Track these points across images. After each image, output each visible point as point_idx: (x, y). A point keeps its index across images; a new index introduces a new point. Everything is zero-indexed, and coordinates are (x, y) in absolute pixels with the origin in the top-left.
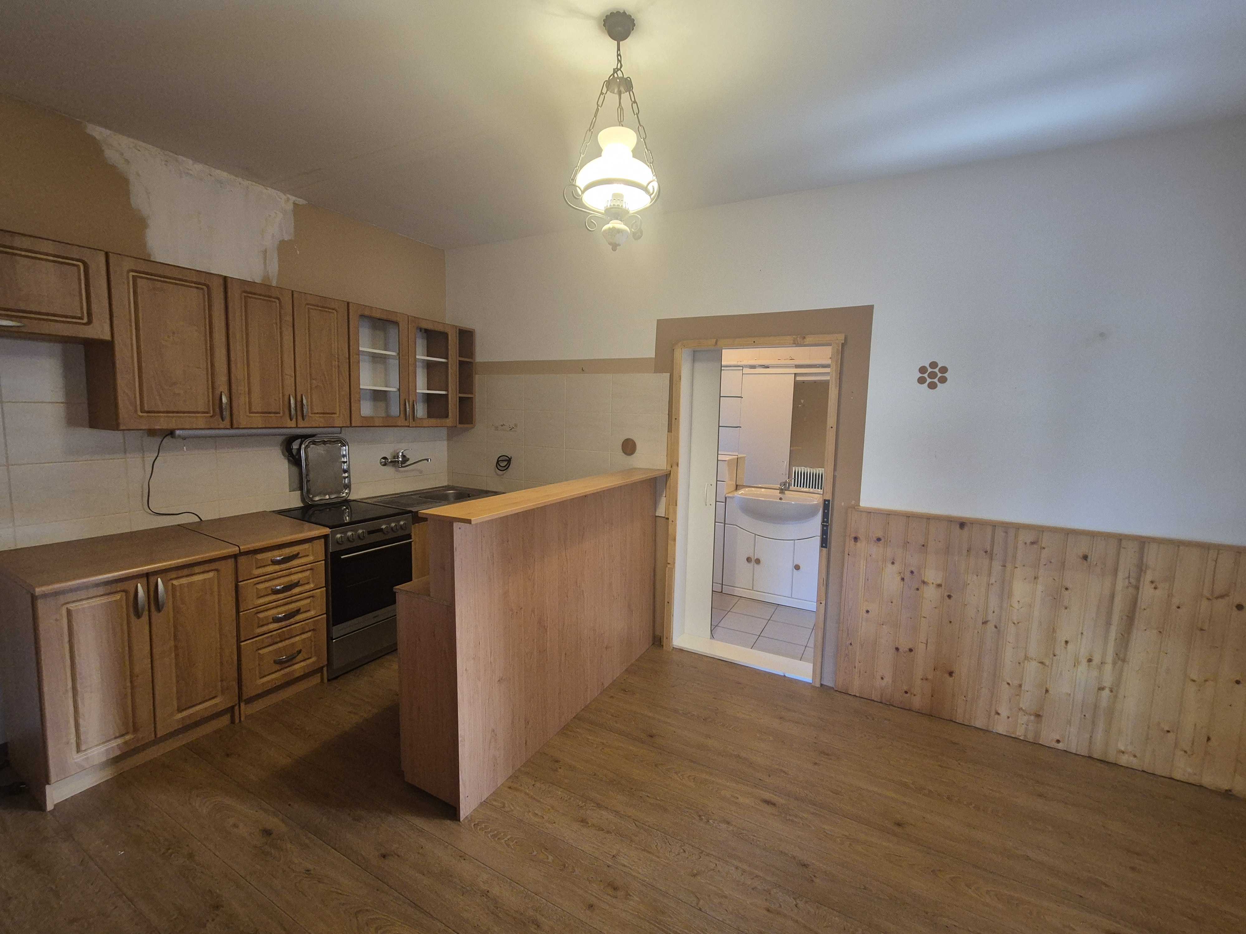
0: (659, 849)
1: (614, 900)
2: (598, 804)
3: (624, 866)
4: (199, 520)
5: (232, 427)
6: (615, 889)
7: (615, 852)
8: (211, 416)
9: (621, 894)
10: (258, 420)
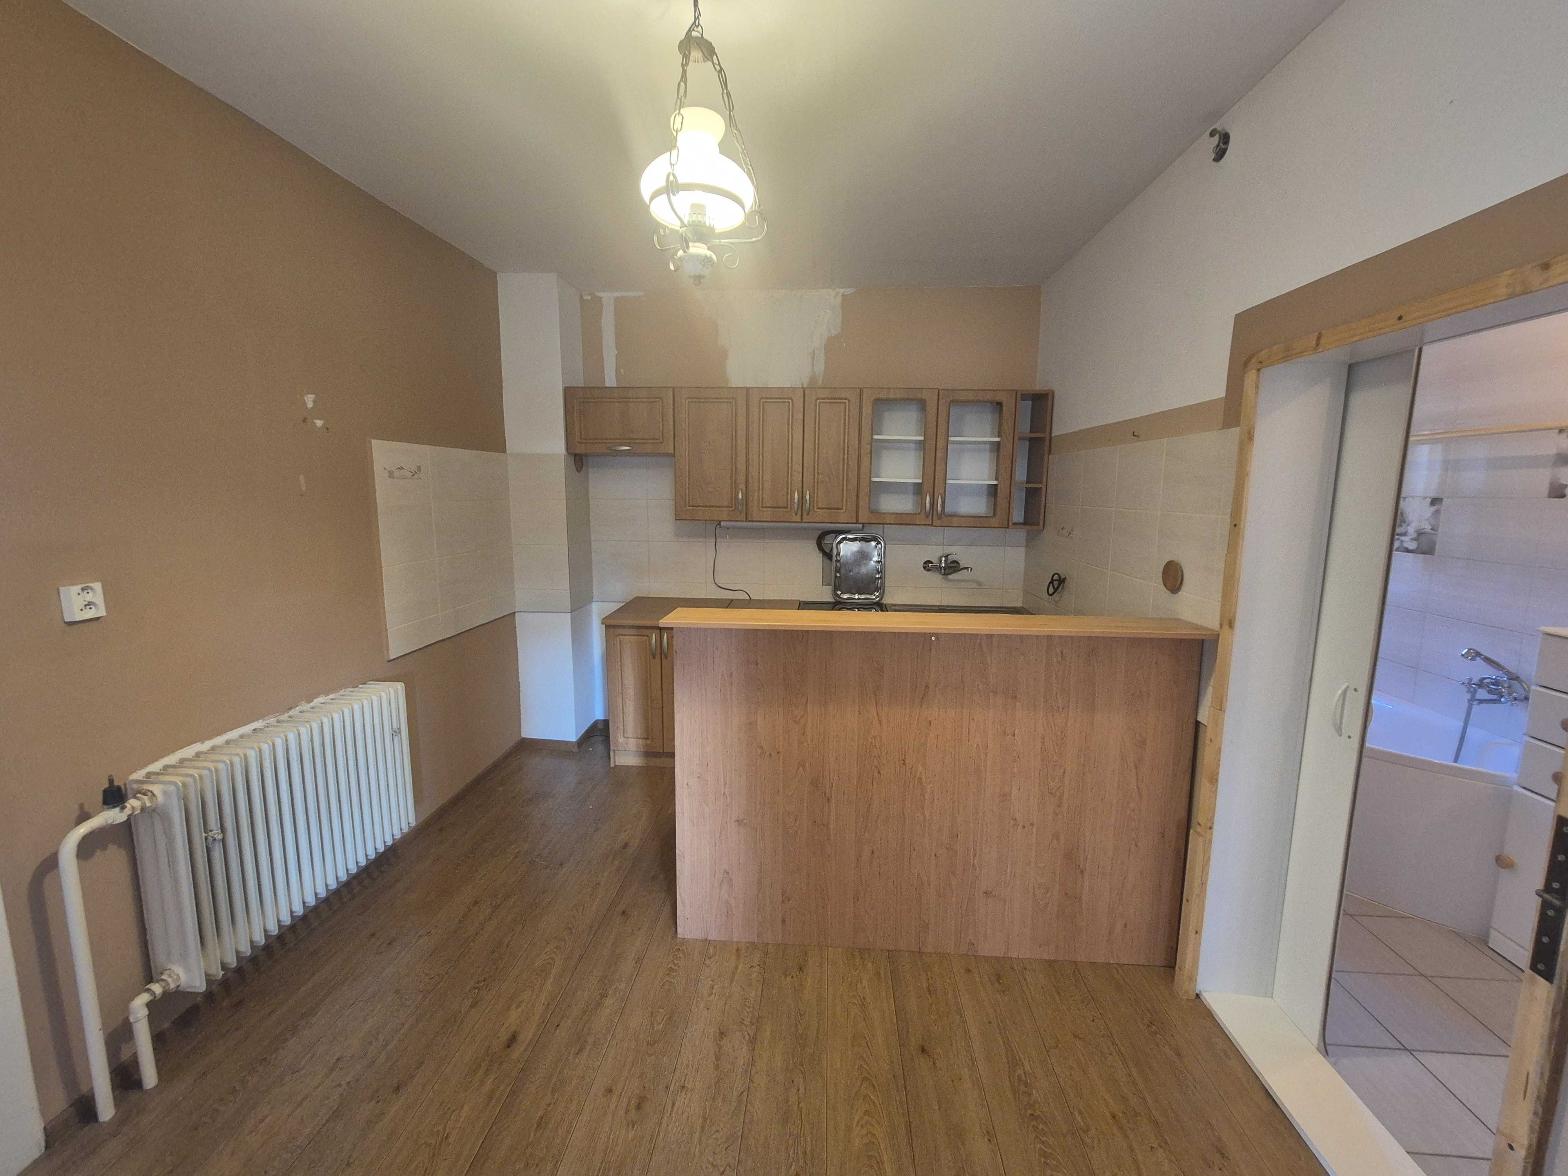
0: (714, 1136)
1: (622, 1112)
2: (755, 1038)
3: (673, 1104)
4: (748, 598)
5: (747, 520)
6: (638, 1107)
7: (689, 1086)
8: (733, 510)
9: (633, 1115)
10: (767, 514)
